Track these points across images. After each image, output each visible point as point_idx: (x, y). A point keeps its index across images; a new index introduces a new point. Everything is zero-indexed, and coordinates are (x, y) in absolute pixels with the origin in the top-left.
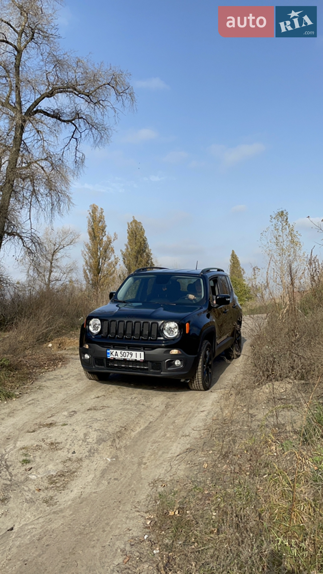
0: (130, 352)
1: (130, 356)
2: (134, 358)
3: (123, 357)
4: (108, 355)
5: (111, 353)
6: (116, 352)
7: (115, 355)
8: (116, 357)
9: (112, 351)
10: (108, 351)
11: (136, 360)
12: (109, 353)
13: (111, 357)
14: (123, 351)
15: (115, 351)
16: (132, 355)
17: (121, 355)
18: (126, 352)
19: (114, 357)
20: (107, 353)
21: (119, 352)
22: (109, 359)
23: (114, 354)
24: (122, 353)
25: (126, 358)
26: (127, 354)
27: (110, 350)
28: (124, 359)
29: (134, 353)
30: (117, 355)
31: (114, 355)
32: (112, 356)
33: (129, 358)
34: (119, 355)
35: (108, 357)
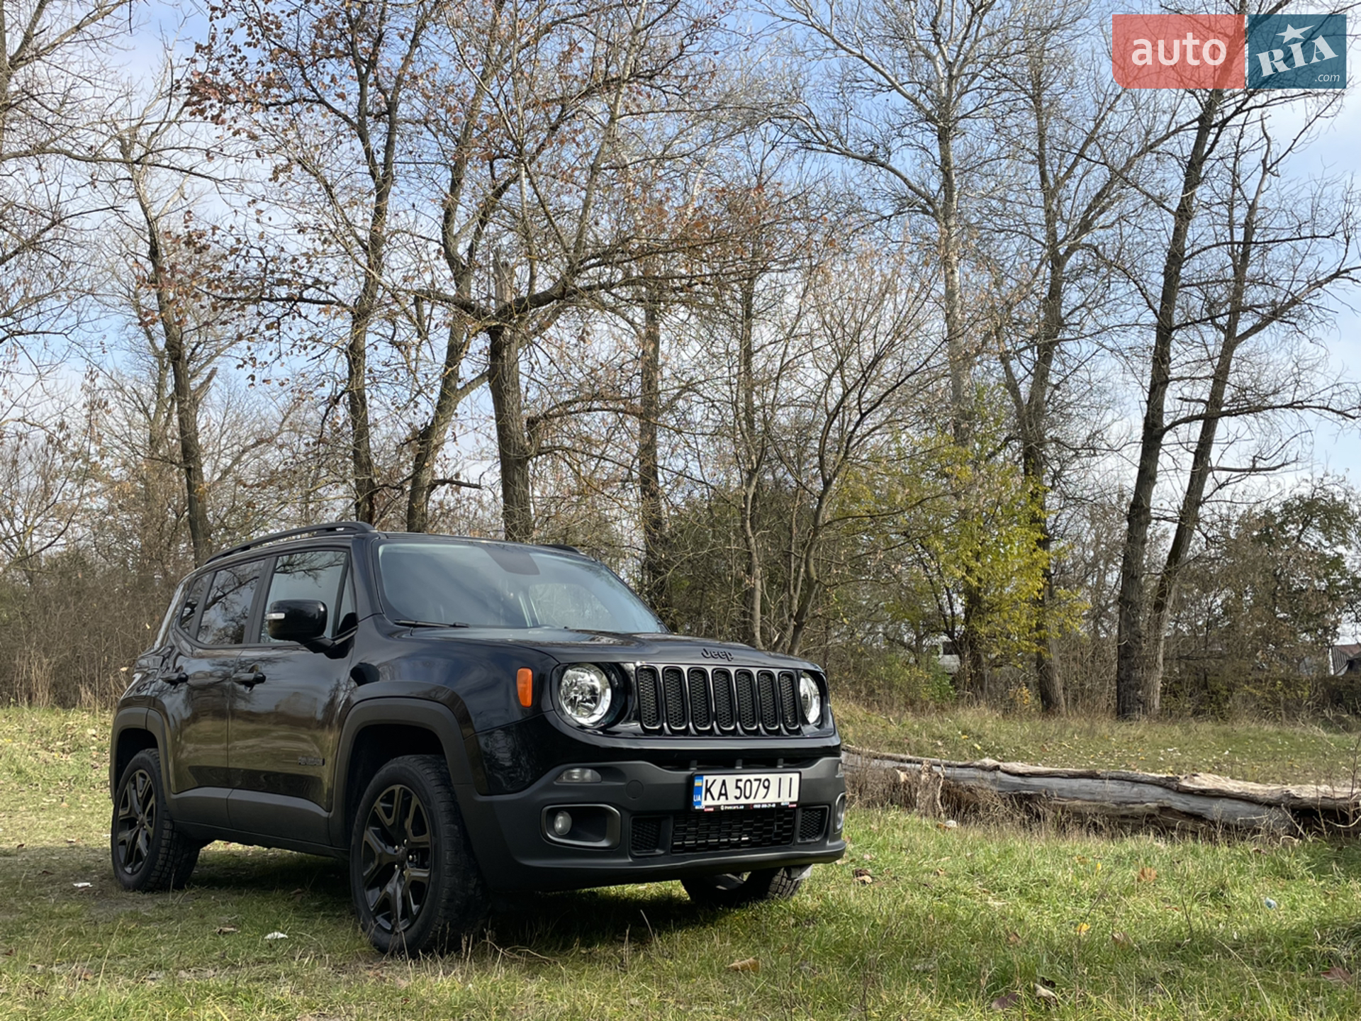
0: (763, 777)
1: (762, 791)
2: (772, 798)
3: (743, 801)
4: (696, 799)
5: (708, 790)
6: (724, 783)
7: (721, 794)
8: (723, 801)
9: (710, 779)
10: (697, 783)
11: (778, 804)
12: (701, 790)
13: (705, 803)
14: (745, 777)
15: (720, 779)
16: (767, 788)
17: (737, 793)
18: (752, 777)
19: (716, 803)
20: (693, 791)
21: (730, 780)
22: (702, 811)
23: (715, 790)
24: (741, 784)
25: (750, 801)
26: (755, 784)
27: (705, 778)
28: (745, 805)
29: (774, 778)
30: (726, 794)
31: (716, 796)
32: (709, 802)
33: (759, 799)
34: (732, 792)
35: (696, 808)
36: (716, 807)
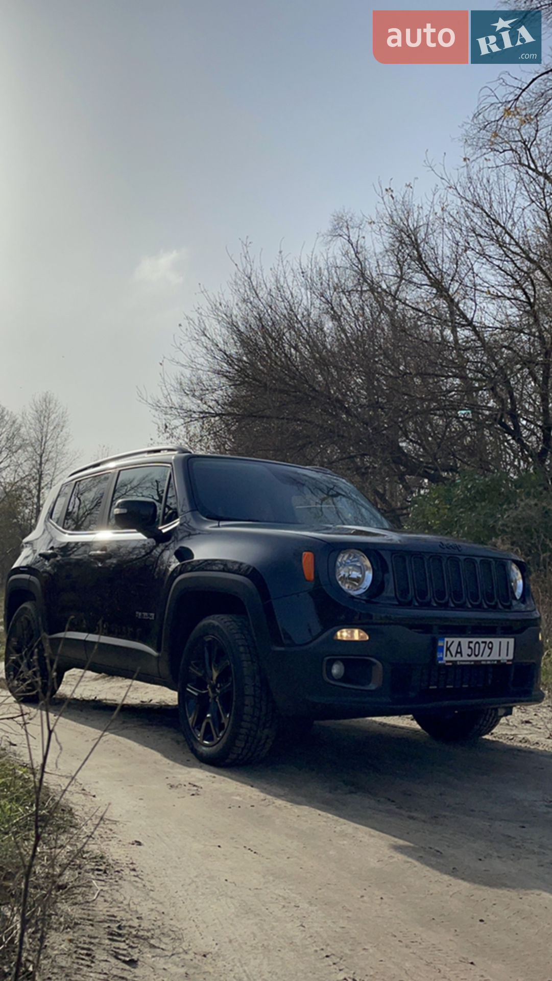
0: (488, 640)
1: (487, 651)
2: (495, 656)
3: (473, 658)
4: (439, 655)
5: (448, 649)
6: (459, 644)
7: (457, 652)
8: (458, 657)
9: (450, 640)
10: (440, 643)
11: (499, 661)
12: (441, 649)
14: (474, 640)
15: (456, 640)
16: (491, 649)
17: (469, 652)
18: (480, 640)
19: (454, 659)
20: (437, 650)
21: (464, 641)
22: (444, 665)
23: (453, 649)
24: (472, 645)
25: (479, 658)
26: (482, 645)
27: (446, 639)
28: (475, 661)
29: (496, 641)
30: (461, 653)
31: (454, 654)
32: (449, 658)
33: (485, 657)
34: (466, 651)
35: (440, 662)
36: (454, 662)
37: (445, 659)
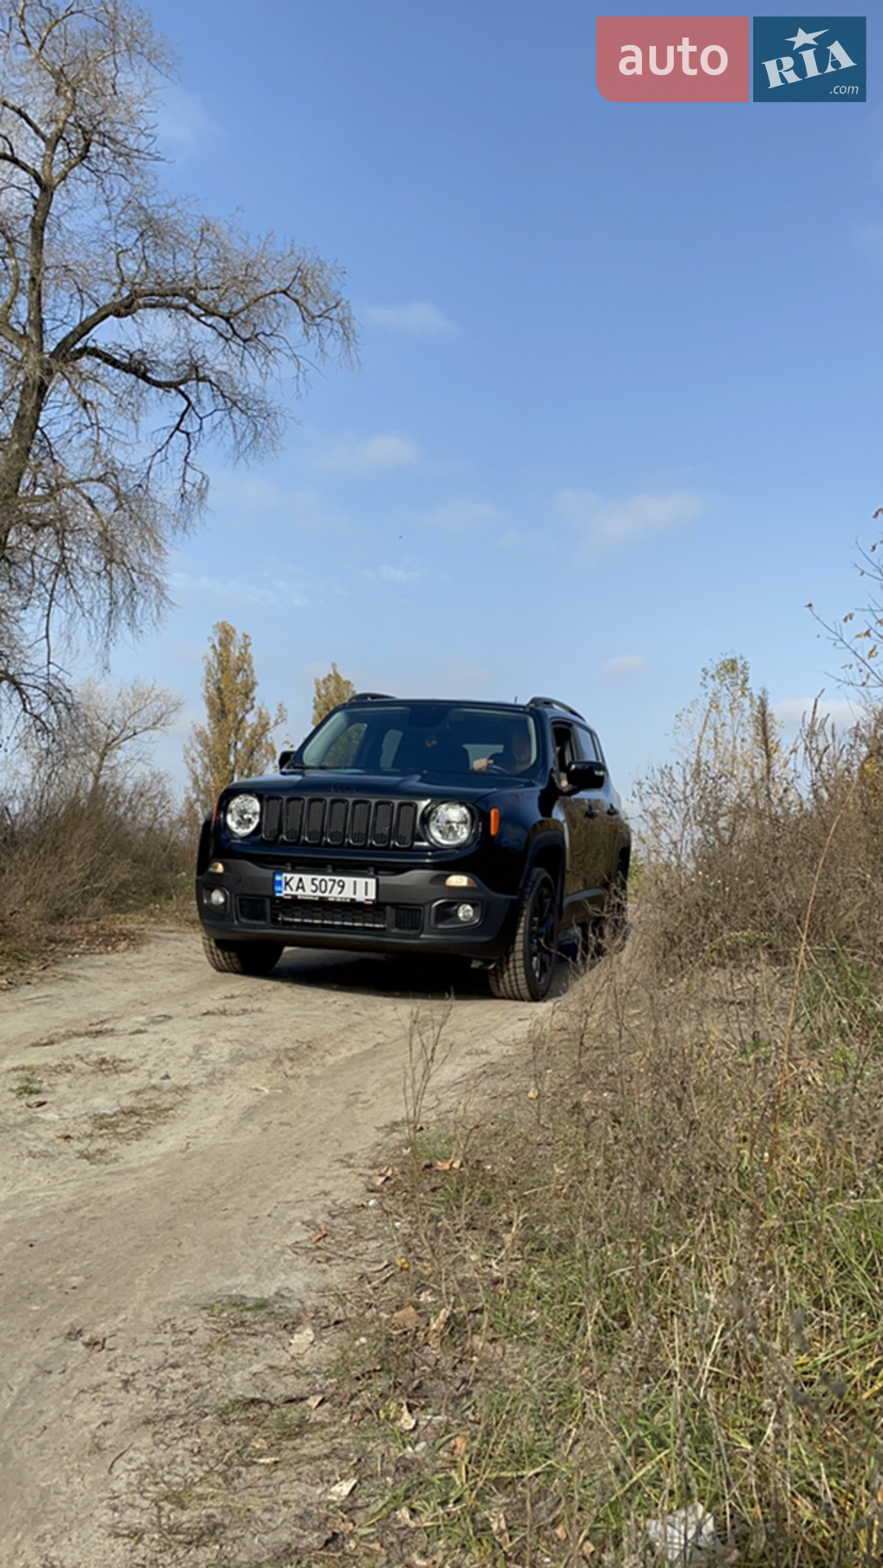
0: (337, 878)
1: (337, 889)
2: (348, 894)
3: (318, 894)
4: (277, 888)
5: (287, 884)
6: (301, 880)
7: (298, 888)
8: (300, 892)
9: (289, 876)
10: (278, 878)
11: (353, 900)
12: (280, 883)
14: (320, 877)
15: (297, 877)
16: (343, 887)
17: (314, 888)
18: (327, 878)
19: (294, 893)
20: (274, 883)
21: (307, 878)
22: (281, 898)
23: (294, 884)
24: (317, 882)
25: (326, 895)
26: (330, 884)
27: (284, 875)
28: (321, 898)
29: (349, 881)
30: (303, 888)
31: (294, 888)
32: (288, 891)
33: (334, 894)
34: (309, 887)
35: (278, 895)
36: (295, 897)
37: (284, 892)
